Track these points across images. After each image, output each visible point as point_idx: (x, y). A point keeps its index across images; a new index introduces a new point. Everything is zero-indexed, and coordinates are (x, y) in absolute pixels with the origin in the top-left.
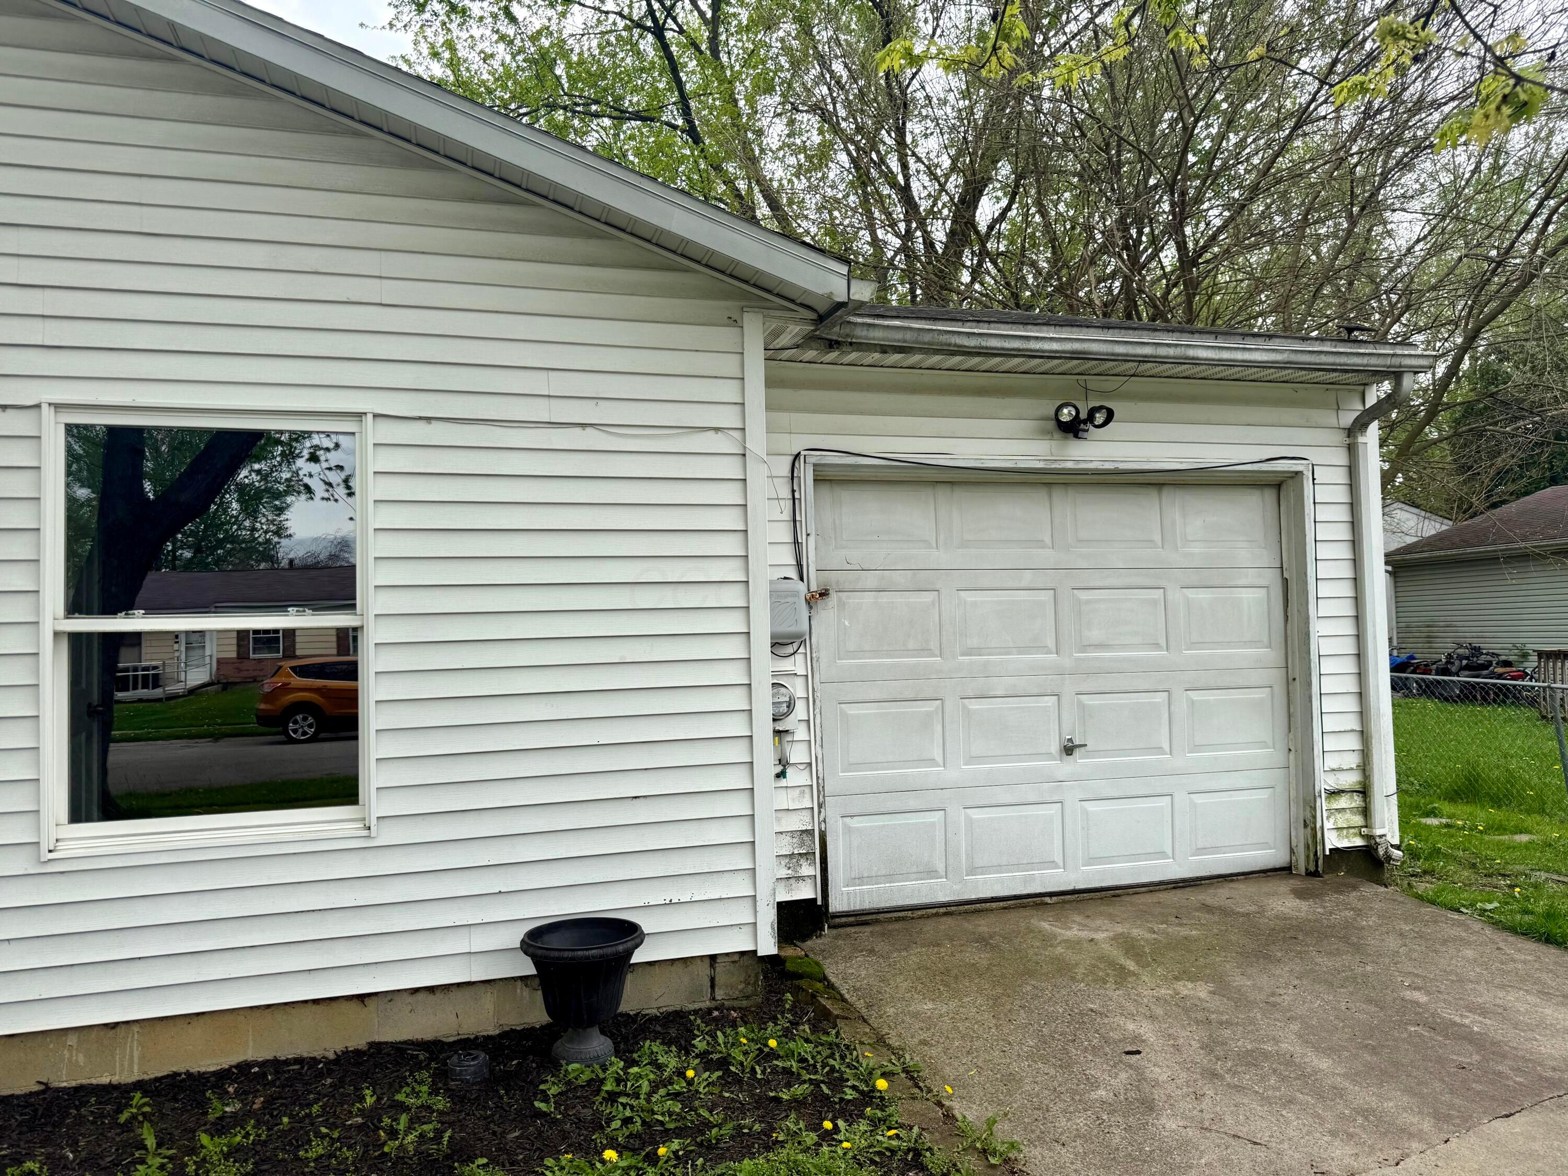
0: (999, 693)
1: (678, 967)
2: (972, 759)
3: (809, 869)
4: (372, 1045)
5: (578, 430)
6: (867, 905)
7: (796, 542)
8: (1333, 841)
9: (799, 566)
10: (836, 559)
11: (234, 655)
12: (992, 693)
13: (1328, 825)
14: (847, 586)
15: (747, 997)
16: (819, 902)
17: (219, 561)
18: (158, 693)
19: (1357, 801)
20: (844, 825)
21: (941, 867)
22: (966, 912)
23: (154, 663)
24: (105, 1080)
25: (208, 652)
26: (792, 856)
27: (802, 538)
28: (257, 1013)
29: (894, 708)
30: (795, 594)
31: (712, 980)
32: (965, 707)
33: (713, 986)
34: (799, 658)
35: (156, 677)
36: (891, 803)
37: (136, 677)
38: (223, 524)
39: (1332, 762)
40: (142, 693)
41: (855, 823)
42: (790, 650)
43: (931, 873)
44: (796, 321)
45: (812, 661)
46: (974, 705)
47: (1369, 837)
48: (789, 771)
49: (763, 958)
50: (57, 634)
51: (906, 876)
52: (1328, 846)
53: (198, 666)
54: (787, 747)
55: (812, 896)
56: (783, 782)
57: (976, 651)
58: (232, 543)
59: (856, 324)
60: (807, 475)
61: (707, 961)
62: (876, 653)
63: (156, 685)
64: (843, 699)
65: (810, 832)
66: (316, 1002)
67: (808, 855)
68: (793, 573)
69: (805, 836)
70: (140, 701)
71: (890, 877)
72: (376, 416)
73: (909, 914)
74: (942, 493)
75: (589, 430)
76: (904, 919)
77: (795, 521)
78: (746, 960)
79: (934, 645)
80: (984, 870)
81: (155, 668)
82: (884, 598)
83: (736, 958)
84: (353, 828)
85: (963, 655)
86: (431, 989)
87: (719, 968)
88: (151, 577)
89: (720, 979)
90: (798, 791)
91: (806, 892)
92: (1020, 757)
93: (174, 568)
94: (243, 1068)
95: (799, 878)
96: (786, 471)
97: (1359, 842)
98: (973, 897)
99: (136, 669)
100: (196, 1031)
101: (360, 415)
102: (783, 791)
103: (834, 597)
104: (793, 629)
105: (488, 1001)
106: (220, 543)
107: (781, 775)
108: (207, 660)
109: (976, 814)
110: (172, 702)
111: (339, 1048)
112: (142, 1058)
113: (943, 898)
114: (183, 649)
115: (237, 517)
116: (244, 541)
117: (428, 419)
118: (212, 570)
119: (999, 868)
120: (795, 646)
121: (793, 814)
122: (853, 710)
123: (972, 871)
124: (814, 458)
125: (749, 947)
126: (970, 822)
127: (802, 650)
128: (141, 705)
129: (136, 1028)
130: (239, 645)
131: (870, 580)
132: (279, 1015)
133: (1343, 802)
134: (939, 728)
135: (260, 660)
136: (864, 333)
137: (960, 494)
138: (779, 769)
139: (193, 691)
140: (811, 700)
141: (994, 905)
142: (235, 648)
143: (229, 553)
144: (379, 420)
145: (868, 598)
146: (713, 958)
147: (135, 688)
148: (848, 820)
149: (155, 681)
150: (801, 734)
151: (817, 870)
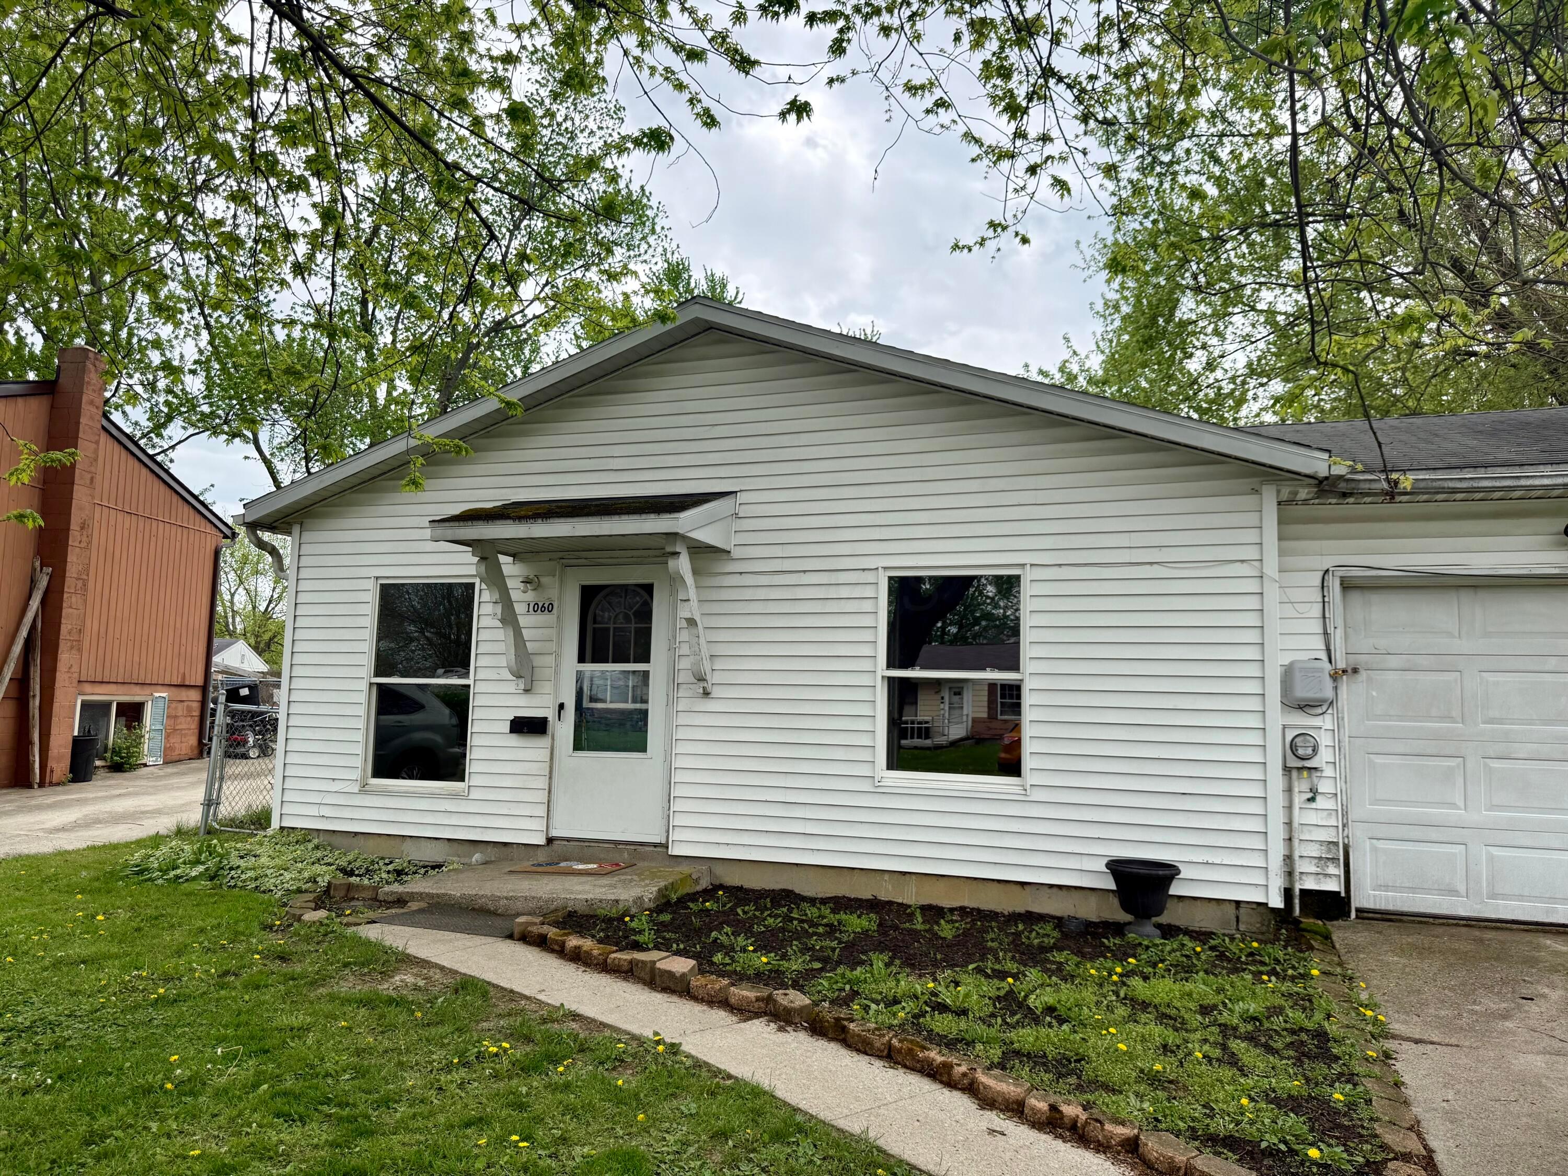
0: (1521, 756)
1: (1213, 905)
2: (1492, 808)
3: (1336, 870)
4: (1027, 912)
5: (1148, 567)
6: (1391, 907)
7: (1326, 633)
9: (1328, 651)
10: (1363, 644)
11: (985, 715)
12: (1513, 756)
14: (1375, 666)
15: (1263, 933)
16: (1343, 894)
17: (975, 637)
18: (928, 742)
20: (1371, 844)
21: (1462, 888)
22: (1486, 927)
23: (926, 718)
24: (900, 901)
25: (965, 712)
26: (1320, 858)
27: (1330, 630)
28: (969, 881)
29: (1417, 761)
30: (1321, 670)
31: (1237, 918)
32: (1486, 765)
33: (1238, 921)
34: (1328, 717)
35: (927, 729)
36: (1417, 833)
37: (913, 728)
38: (979, 604)
40: (917, 742)
41: (1381, 844)
42: (1319, 711)
43: (1453, 892)
44: (1302, 486)
45: (1339, 720)
46: (1495, 764)
48: (1318, 798)
49: (1273, 909)
50: (883, 677)
51: (1428, 891)
53: (957, 723)
54: (1315, 780)
55: (1336, 889)
56: (1313, 805)
57: (1500, 721)
58: (987, 620)
59: (1359, 481)
60: (1335, 586)
61: (1234, 905)
62: (1401, 718)
63: (927, 737)
64: (1370, 751)
65: (1336, 844)
66: (999, 881)
67: (1334, 860)
68: (1323, 656)
69: (1331, 846)
70: (916, 748)
71: (1413, 889)
72: (1031, 565)
73: (1431, 920)
74: (1466, 597)
75: (1155, 566)
76: (1425, 923)
77: (1324, 617)
78: (1261, 909)
79: (1456, 713)
80: (1505, 897)
81: (927, 722)
82: (1409, 676)
83: (1254, 906)
84: (1018, 790)
85: (1484, 723)
86: (1060, 887)
87: (1242, 911)
88: (925, 648)
89: (1243, 918)
90: (1325, 813)
91: (1332, 886)
92: (1542, 810)
93: (942, 643)
94: (962, 909)
95: (1326, 875)
96: (1318, 582)
98: (1494, 916)
99: (913, 723)
100: (942, 884)
101: (1023, 565)
102: (1313, 812)
103: (1363, 675)
104: (1318, 695)
105: (1093, 900)
106: (977, 621)
107: (1312, 800)
108: (965, 718)
109: (1495, 851)
110: (939, 752)
111: (1011, 910)
112: (917, 893)
113: (1463, 913)
114: (947, 708)
115: (992, 599)
116: (998, 619)
117: (1060, 565)
118: (971, 644)
119: (1521, 898)
120: (1324, 708)
121: (1321, 829)
122: (1379, 760)
123: (1493, 896)
124: (1342, 572)
125: (1264, 901)
126: (1491, 859)
127: (1330, 711)
128: (916, 752)
129: (914, 877)
130: (989, 707)
131: (1393, 661)
132: (981, 885)
134: (1460, 780)
135: (1006, 721)
136: (1367, 486)
137: (1482, 594)
138: (1310, 795)
139: (954, 744)
140: (1337, 747)
141: (1515, 926)
142: (986, 709)
143: (985, 629)
144: (1034, 568)
145: (1391, 676)
146: (1238, 903)
147: (912, 738)
148: (1374, 841)
149: (925, 732)
150: (1328, 771)
151: (1341, 872)
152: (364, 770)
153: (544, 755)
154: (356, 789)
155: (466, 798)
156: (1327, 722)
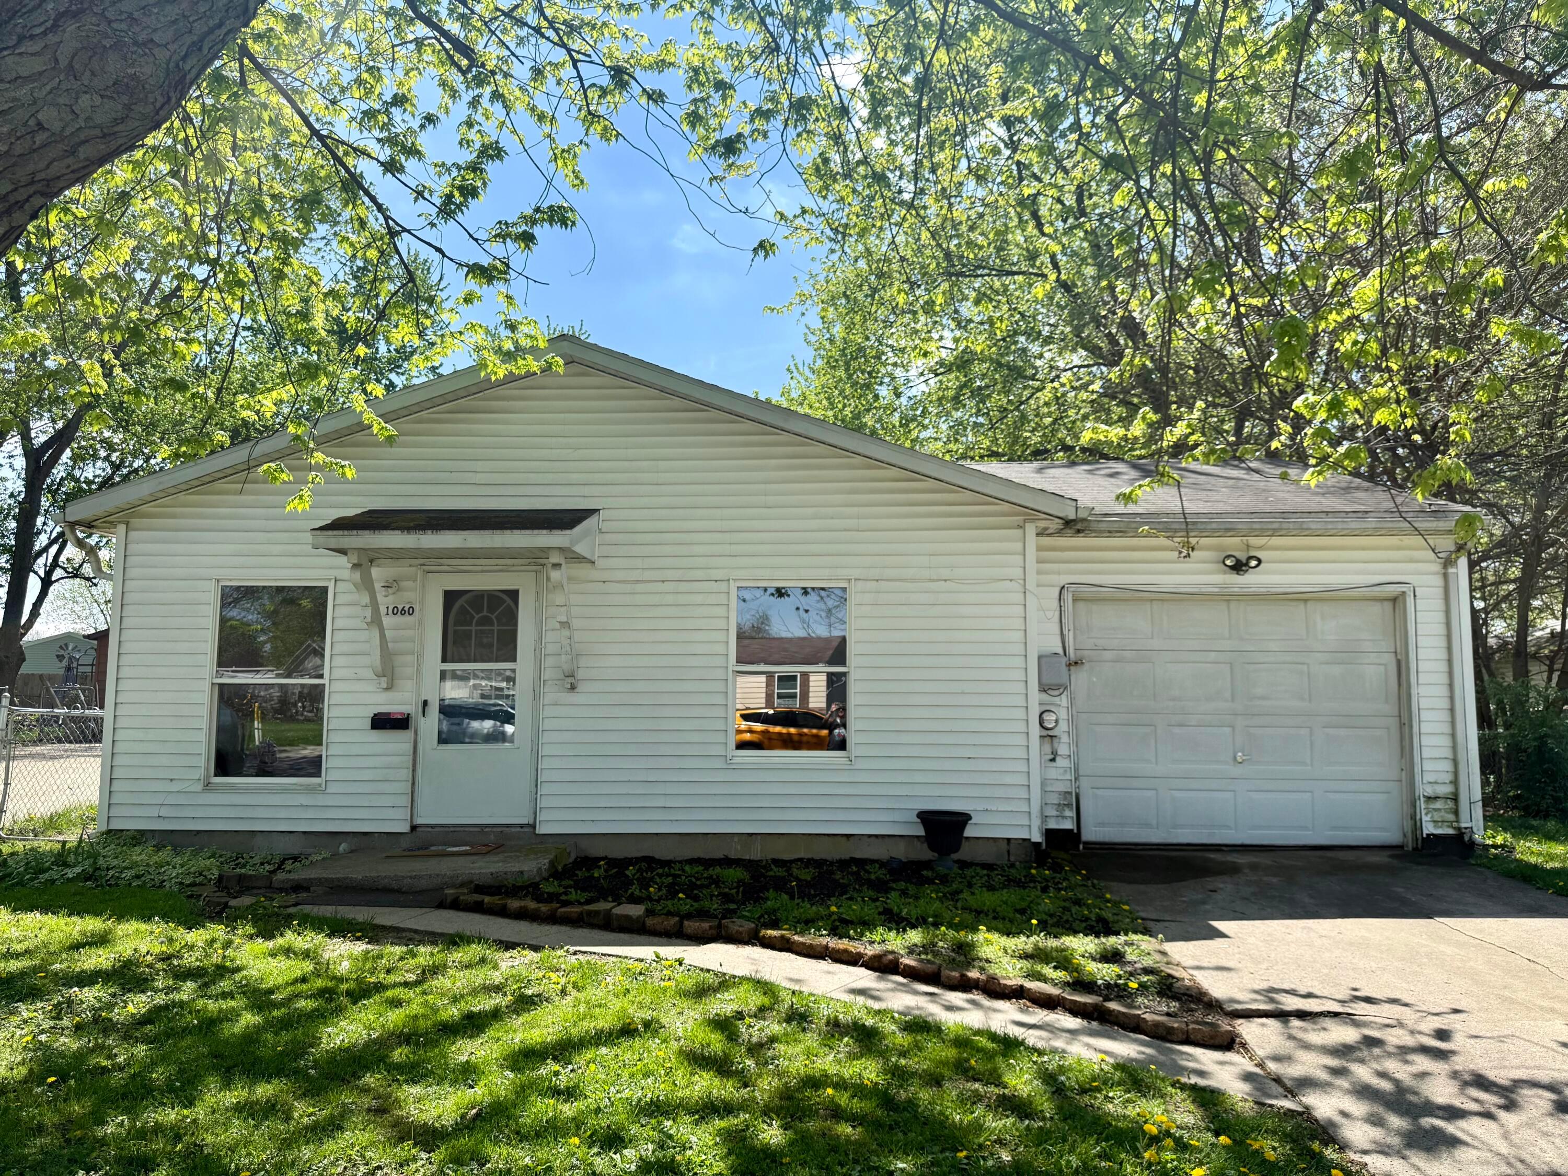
0: (1193, 724)
1: (991, 842)
2: (1174, 761)
3: (1071, 813)
4: (852, 858)
5: (942, 582)
6: (1107, 839)
7: (1062, 634)
8: (1429, 828)
9: (1064, 647)
10: (1087, 643)
12: (1187, 724)
13: (1425, 818)
14: (1094, 659)
15: (1027, 862)
16: (1076, 831)
19: (1451, 804)
20: (1091, 791)
21: (1154, 823)
24: (748, 857)
26: (1061, 805)
27: (1065, 632)
28: (805, 837)
29: (1124, 729)
30: (1059, 661)
31: (1009, 851)
32: (1170, 731)
33: (1009, 854)
34: (1064, 697)
36: (1124, 783)
39: (1428, 777)
41: (1099, 792)
42: (1058, 692)
43: (1147, 825)
45: (1072, 699)
46: (1177, 730)
47: (1459, 829)
48: (1057, 758)
50: (733, 671)
51: (1131, 825)
52: (1425, 832)
54: (1056, 745)
55: (1071, 827)
56: (1054, 764)
57: (1177, 698)
60: (1069, 598)
61: (1006, 842)
62: (1113, 697)
64: (1092, 722)
65: (1070, 793)
66: (829, 835)
67: (1069, 805)
68: (1061, 651)
69: (1068, 795)
71: (1120, 826)
72: (855, 579)
73: (1134, 847)
74: (1156, 606)
75: (949, 582)
77: (1061, 622)
78: (1024, 844)
80: (1182, 827)
83: (1021, 842)
85: (1168, 700)
86: (876, 836)
87: (1012, 846)
89: (1013, 851)
90: (1063, 770)
91: (1068, 825)
92: (1206, 762)
95: (1064, 817)
96: (1057, 595)
97: (1451, 831)
100: (782, 841)
101: (849, 579)
102: (1054, 769)
103: (1086, 666)
104: (1058, 681)
105: (902, 844)
107: (1053, 760)
109: (1177, 794)
111: (839, 857)
112: (761, 850)
113: (1155, 840)
117: (877, 580)
119: (1192, 827)
120: (1062, 690)
121: (1061, 782)
122: (1099, 729)
123: (1175, 827)
124: (1074, 588)
125: (1026, 836)
126: (1173, 799)
127: (1065, 693)
129: (758, 837)
131: (1108, 655)
132: (814, 839)
133: (1438, 805)
134: (1153, 743)
138: (1052, 757)
140: (1071, 720)
144: (857, 582)
145: (1108, 665)
146: (1009, 840)
148: (1094, 789)
150: (1065, 739)
151: (1073, 814)
152: (207, 769)
153: (409, 747)
154: (199, 787)
155: (324, 792)
156: (1064, 700)
